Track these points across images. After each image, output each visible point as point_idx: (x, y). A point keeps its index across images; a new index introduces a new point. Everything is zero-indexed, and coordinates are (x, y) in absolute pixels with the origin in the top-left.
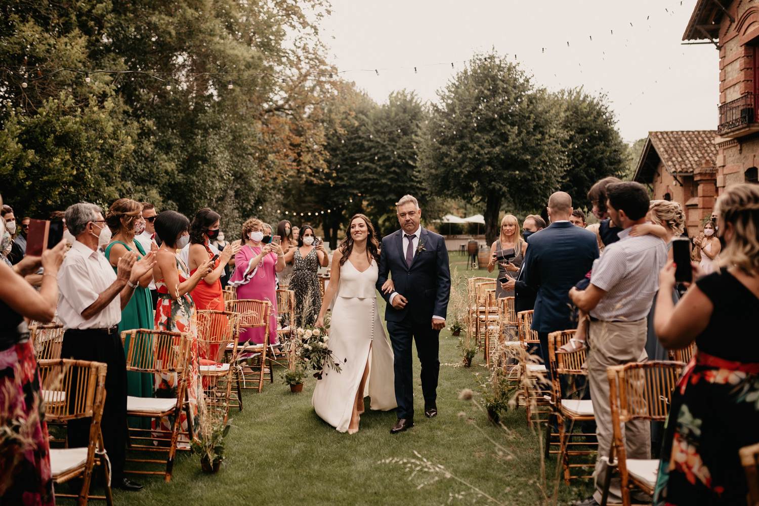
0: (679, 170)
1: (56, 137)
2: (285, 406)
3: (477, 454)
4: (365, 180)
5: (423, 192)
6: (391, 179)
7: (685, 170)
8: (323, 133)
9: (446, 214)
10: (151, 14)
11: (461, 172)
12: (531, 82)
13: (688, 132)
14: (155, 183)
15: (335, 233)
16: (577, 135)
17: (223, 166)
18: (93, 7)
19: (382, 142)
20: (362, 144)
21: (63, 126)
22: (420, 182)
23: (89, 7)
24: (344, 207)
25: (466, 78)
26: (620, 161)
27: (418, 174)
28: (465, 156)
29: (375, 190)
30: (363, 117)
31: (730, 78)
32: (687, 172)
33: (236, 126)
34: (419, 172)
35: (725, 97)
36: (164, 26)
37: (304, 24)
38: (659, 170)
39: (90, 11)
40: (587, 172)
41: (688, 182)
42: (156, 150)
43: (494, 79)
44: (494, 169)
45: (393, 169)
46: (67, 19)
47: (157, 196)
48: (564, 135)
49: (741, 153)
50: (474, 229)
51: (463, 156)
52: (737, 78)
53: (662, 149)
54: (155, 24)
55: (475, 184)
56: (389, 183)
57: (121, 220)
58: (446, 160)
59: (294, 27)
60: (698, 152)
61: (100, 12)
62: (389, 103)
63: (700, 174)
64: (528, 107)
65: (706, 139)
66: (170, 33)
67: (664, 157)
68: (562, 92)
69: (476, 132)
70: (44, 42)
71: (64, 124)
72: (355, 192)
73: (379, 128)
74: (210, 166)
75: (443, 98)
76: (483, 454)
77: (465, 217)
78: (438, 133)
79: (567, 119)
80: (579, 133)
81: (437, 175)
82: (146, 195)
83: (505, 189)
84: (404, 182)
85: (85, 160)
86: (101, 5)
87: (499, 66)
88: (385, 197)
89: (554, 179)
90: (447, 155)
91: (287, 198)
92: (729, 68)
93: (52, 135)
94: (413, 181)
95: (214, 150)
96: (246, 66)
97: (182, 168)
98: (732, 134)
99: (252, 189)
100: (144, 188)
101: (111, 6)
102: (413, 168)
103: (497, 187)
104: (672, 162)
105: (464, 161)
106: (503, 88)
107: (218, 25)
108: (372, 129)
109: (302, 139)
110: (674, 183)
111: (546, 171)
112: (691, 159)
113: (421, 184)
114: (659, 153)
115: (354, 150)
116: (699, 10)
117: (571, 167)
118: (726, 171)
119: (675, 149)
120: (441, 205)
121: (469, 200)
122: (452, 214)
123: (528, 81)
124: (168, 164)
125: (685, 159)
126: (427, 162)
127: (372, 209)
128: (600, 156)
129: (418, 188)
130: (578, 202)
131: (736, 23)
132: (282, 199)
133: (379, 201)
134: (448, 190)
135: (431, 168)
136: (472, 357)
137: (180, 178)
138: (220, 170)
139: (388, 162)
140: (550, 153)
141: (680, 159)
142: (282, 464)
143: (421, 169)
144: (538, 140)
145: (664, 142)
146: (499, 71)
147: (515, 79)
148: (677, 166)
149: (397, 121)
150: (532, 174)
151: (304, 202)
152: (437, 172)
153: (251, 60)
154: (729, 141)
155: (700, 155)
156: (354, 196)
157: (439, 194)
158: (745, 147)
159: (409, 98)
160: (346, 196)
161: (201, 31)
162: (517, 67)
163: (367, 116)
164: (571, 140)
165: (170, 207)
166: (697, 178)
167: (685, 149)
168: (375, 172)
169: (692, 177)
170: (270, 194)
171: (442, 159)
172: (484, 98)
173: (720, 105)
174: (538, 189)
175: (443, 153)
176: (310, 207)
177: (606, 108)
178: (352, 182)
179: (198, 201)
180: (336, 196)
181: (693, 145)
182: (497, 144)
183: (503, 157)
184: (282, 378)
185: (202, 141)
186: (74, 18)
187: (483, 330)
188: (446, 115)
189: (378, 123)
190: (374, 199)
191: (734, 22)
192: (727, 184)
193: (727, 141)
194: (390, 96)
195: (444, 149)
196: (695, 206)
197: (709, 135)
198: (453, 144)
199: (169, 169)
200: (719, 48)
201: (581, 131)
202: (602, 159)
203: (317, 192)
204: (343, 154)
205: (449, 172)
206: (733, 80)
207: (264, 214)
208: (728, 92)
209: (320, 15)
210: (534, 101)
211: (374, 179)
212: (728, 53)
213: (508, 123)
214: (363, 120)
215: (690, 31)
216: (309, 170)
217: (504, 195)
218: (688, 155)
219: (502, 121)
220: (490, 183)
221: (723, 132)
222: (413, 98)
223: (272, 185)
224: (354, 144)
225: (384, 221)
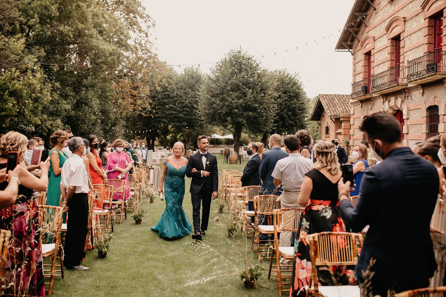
0: (333, 115)
1: (9, 92)
2: (134, 230)
3: (222, 250)
4: (170, 114)
5: (202, 122)
6: (184, 114)
7: (336, 115)
8: (149, 89)
9: (213, 134)
10: (60, 25)
11: (222, 112)
12: (260, 66)
13: (338, 95)
14: (59, 115)
15: (153, 142)
16: (283, 94)
17: (96, 107)
18: (28, 20)
19: (180, 94)
20: (169, 95)
21: (13, 86)
22: (200, 117)
23: (26, 20)
24: (158, 128)
25: (226, 62)
26: (304, 109)
27: (199, 112)
28: (224, 104)
29: (175, 120)
30: (170, 80)
31: (358, 70)
32: (337, 116)
33: (103, 86)
34: (199, 111)
35: (355, 79)
36: (67, 32)
37: (140, 31)
38: (323, 115)
39: (26, 23)
40: (287, 114)
41: (338, 121)
42: (60, 98)
43: (240, 64)
44: (239, 111)
45: (186, 109)
46: (14, 26)
47: (60, 123)
48: (276, 94)
49: (361, 108)
50: (228, 142)
51: (223, 104)
52: (360, 70)
53: (325, 104)
54: (62, 31)
55: (229, 119)
56: (183, 116)
57: (58, 139)
58: (214, 105)
59: (135, 32)
60: (342, 106)
61: (32, 23)
62: (184, 73)
63: (343, 117)
64: (257, 80)
65: (347, 99)
66: (69, 36)
67: (325, 107)
68: (276, 71)
69: (230, 91)
70: (2, 40)
71: (14, 85)
72: (165, 120)
73: (179, 86)
74: (89, 107)
75: (213, 73)
76: (225, 250)
77: (224, 135)
78: (210, 91)
79: (278, 86)
80: (284, 93)
81: (209, 113)
82: (54, 122)
83: (244, 122)
84: (191, 116)
85: (24, 104)
86: (33, 20)
87: (243, 57)
88: (181, 124)
89: (270, 117)
90: (214, 103)
91: (127, 123)
92: (357, 65)
93: (8, 91)
94: (196, 115)
95: (91, 99)
96: (109, 54)
97: (73, 108)
98: (357, 98)
99: (110, 119)
100: (53, 119)
101: (38, 21)
102: (196, 109)
103: (240, 120)
104: (330, 110)
105: (223, 106)
106: (245, 69)
107: (94, 32)
108: (175, 87)
109: (137, 92)
110: (331, 121)
111: (266, 113)
112: (339, 109)
113: (200, 118)
114: (323, 106)
115: (165, 98)
116: (344, 35)
117: (279, 111)
118: (355, 116)
119: (331, 104)
120: (210, 129)
121: (225, 127)
122: (217, 134)
123: (258, 66)
124: (66, 106)
125: (336, 109)
126: (204, 106)
127: (174, 130)
128: (294, 106)
129: (198, 119)
130: (282, 129)
131: (361, 43)
132: (125, 124)
133: (178, 126)
134: (215, 122)
135: (206, 110)
136: (223, 208)
137: (73, 113)
138: (94, 110)
139: (183, 105)
140: (268, 103)
141: (333, 109)
142: (135, 254)
143: (200, 110)
144: (262, 97)
145: (326, 100)
146: (243, 60)
147: (252, 64)
148: (332, 113)
149: (188, 83)
150: (259, 114)
151: (136, 125)
152: (209, 112)
153: (112, 51)
154: (356, 102)
155: (343, 107)
156: (164, 122)
157: (210, 123)
158: (363, 104)
159: (195, 71)
160: (160, 122)
161: (85, 35)
162: (252, 58)
163: (172, 80)
164: (280, 97)
165: (67, 128)
166: (341, 119)
167: (336, 104)
168: (176, 110)
169: (339, 119)
170: (119, 121)
171: (212, 105)
172: (235, 73)
173: (352, 83)
174: (261, 122)
175: (213, 101)
176: (139, 128)
177: (298, 81)
178: (163, 115)
179: (81, 125)
180: (154, 122)
181: (340, 102)
182: (241, 98)
183: (244, 105)
184: (132, 217)
185: (85, 94)
186: (18, 26)
187: (228, 195)
188: (214, 82)
189: (178, 84)
190: (175, 125)
191: (360, 42)
192: (355, 123)
193: (355, 102)
194: (185, 70)
195: (213, 99)
196: (340, 133)
197: (348, 97)
198: (218, 97)
199: (67, 109)
200: (353, 54)
201: (285, 92)
202: (295, 107)
203: (144, 120)
204: (159, 100)
205: (215, 112)
206: (359, 71)
207: (116, 132)
208: (356, 77)
209: (149, 27)
210: (260, 76)
211: (175, 114)
212: (357, 57)
213: (247, 87)
214: (170, 82)
215: (339, 45)
216: (140, 109)
217: (244, 125)
218: (338, 107)
219: (243, 86)
220: (237, 119)
221: (353, 97)
222: (197, 71)
223: (120, 117)
224: (164, 95)
225: (180, 137)
